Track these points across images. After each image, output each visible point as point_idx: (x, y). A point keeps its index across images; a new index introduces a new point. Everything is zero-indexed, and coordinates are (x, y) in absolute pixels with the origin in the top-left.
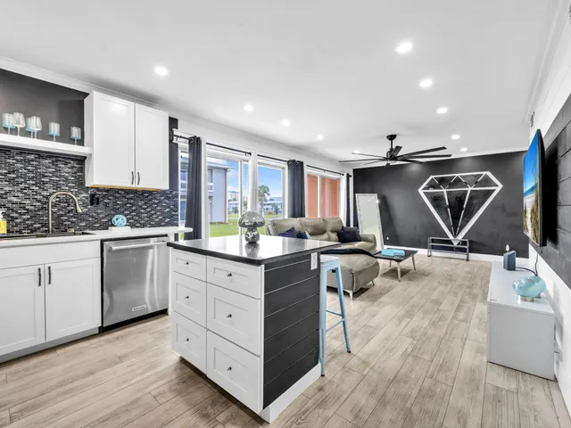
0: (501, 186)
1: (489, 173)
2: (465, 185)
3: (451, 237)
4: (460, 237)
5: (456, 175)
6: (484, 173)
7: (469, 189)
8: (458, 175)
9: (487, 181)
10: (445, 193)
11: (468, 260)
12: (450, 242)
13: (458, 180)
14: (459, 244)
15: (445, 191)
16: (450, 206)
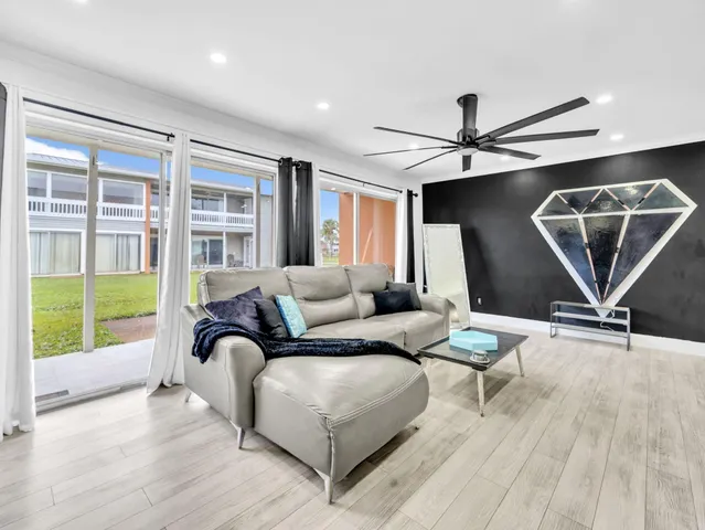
0: (692, 206)
1: (667, 183)
2: (619, 206)
3: (594, 303)
4: (612, 302)
5: (601, 188)
6: (657, 182)
7: (628, 213)
8: (606, 187)
9: (663, 198)
10: (581, 221)
11: (629, 347)
12: (593, 312)
13: (605, 197)
14: (609, 315)
15: (580, 217)
16: (590, 245)
